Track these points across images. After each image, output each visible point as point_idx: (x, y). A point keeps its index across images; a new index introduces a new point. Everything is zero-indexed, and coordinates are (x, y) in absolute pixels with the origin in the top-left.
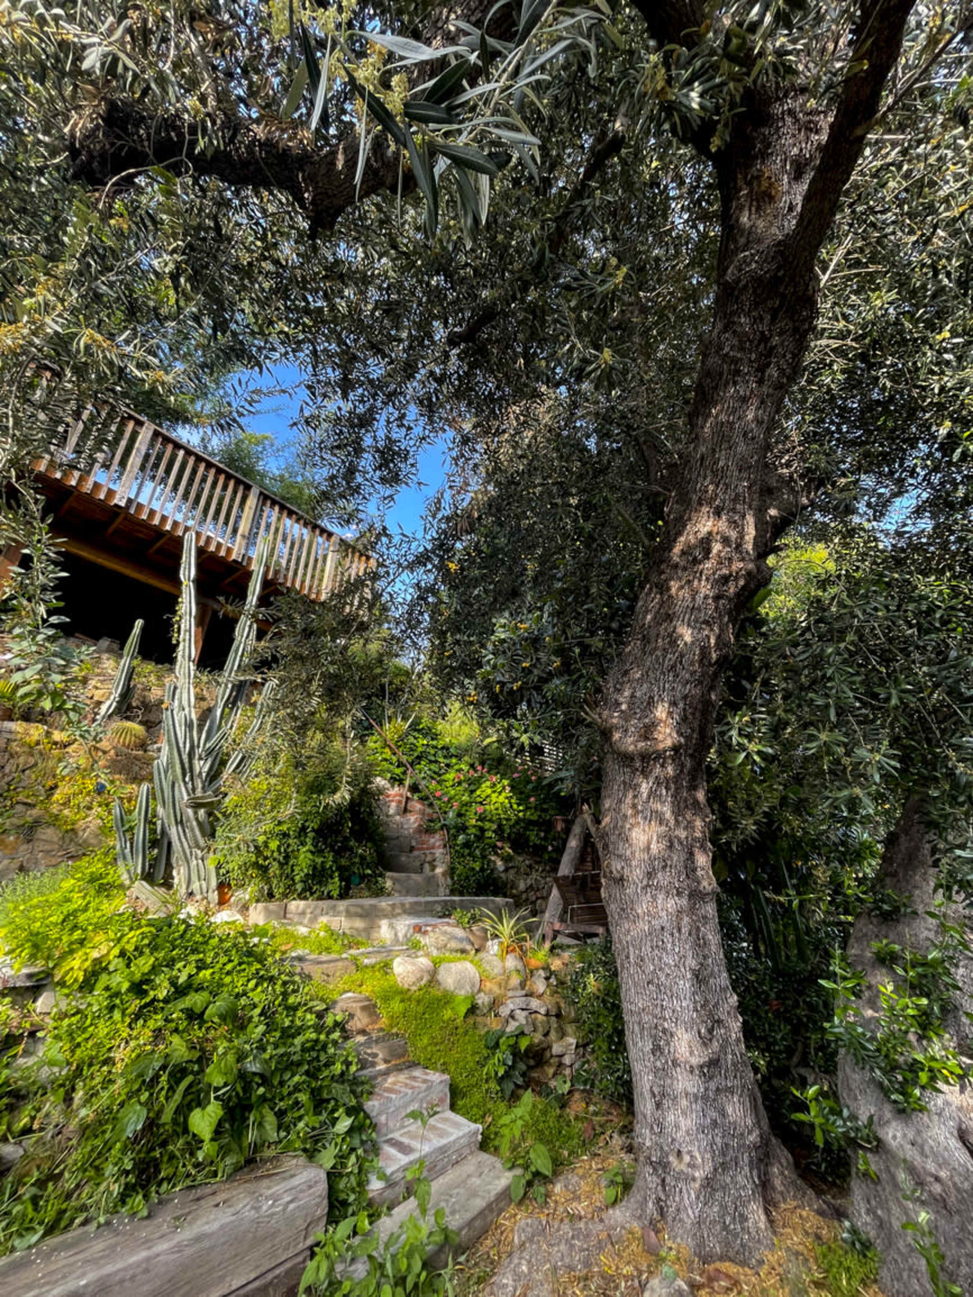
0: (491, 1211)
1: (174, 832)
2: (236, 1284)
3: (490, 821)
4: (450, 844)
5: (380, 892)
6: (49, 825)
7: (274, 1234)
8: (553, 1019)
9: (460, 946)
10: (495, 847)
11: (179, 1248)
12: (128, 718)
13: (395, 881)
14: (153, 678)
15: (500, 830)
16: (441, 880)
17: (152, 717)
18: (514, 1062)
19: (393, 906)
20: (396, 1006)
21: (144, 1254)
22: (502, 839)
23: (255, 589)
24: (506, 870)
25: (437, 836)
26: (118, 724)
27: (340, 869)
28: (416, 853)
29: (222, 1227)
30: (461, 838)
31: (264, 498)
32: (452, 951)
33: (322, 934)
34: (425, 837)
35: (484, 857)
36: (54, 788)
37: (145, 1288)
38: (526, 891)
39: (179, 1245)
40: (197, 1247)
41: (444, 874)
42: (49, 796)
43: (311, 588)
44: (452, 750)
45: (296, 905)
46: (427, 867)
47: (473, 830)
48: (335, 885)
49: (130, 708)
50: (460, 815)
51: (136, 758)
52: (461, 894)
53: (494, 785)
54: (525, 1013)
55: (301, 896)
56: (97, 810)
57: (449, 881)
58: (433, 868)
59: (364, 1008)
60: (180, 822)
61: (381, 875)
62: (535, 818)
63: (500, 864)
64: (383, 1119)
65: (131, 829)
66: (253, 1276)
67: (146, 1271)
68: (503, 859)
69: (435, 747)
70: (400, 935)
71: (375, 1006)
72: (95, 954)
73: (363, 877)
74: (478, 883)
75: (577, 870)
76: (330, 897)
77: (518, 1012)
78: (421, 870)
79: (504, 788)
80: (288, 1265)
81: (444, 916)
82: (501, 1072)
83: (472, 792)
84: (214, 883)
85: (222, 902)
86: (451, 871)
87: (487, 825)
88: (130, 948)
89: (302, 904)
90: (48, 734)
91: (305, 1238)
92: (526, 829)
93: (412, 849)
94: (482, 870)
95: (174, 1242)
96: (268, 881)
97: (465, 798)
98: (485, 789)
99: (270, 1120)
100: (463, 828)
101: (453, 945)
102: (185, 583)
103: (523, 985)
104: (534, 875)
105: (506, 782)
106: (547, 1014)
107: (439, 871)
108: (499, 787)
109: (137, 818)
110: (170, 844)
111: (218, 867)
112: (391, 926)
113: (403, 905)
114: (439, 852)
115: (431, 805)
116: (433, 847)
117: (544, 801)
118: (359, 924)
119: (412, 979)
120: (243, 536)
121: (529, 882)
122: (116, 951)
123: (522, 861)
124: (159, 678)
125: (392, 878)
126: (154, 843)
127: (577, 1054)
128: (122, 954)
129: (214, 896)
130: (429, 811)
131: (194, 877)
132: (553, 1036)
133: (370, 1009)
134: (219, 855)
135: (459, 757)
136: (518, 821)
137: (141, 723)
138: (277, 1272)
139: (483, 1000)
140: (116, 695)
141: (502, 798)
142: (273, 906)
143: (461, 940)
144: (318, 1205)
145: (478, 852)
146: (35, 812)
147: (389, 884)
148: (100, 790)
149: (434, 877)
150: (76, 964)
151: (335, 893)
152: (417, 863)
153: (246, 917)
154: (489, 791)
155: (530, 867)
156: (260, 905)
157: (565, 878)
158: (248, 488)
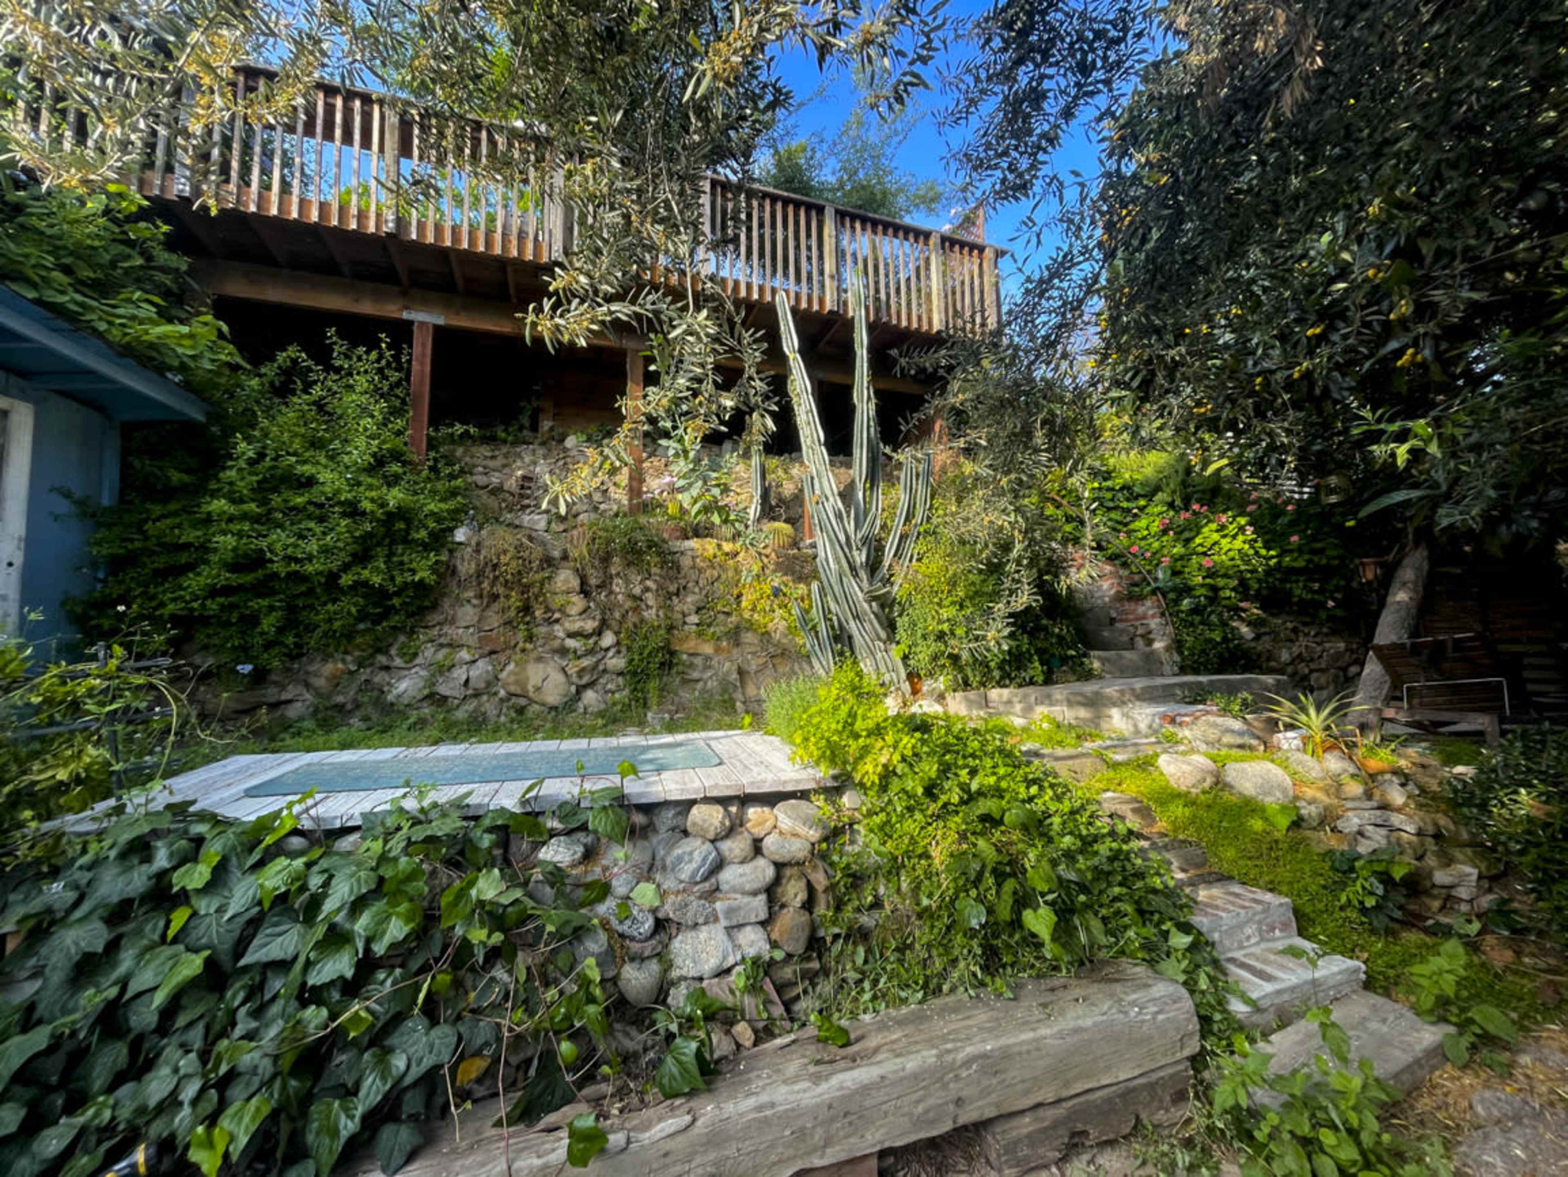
0: (1421, 1067)
1: (853, 627)
2: (1122, 1077)
3: (1226, 576)
4: (1170, 611)
5: (1088, 675)
6: (748, 630)
7: (1149, 1039)
8: (1430, 840)
9: (1239, 741)
10: (1237, 610)
11: (1061, 1036)
12: (774, 519)
13: (1103, 660)
14: (780, 472)
15: (1243, 588)
16: (1165, 657)
17: (792, 513)
18: (1386, 891)
19: (1122, 692)
20: (1179, 811)
21: (1030, 1035)
22: (1246, 598)
23: (861, 339)
24: (1258, 638)
25: (1149, 603)
26: (768, 526)
27: (1039, 651)
28: (1119, 625)
29: (1095, 1024)
30: (1186, 603)
31: (841, 215)
32: (1231, 746)
33: (1045, 725)
34: (1127, 606)
35: (1224, 624)
36: (740, 596)
37: (1041, 1063)
38: (1292, 663)
39: (1060, 1032)
40: (1076, 1038)
41: (1167, 649)
42: (739, 604)
43: (920, 318)
44: (1137, 489)
45: (995, 694)
46: (1140, 642)
47: (1203, 591)
48: (1036, 668)
49: (772, 508)
50: (1175, 573)
51: (795, 557)
52: (1196, 672)
53: (1222, 527)
54: (1383, 832)
55: (1000, 684)
56: (779, 612)
57: (1177, 658)
58: (1150, 642)
59: (1134, 811)
60: (857, 617)
61: (1085, 655)
62: (1301, 563)
63: (1244, 629)
64: (1216, 936)
65: (814, 627)
66: (1137, 1072)
67: (1038, 1049)
68: (1249, 624)
69: (1109, 489)
70: (1143, 726)
71: (1148, 808)
72: (883, 760)
73: (1064, 660)
74: (1220, 656)
75: (1414, 633)
76: (1032, 683)
77: (1370, 828)
78: (1131, 645)
79: (1242, 529)
80: (1170, 1071)
81: (1195, 702)
82: (1370, 902)
83: (1188, 541)
84: (903, 675)
85: (915, 692)
86: (1178, 645)
87: (1221, 582)
88: (908, 753)
89: (1005, 692)
90: (719, 546)
91: (1182, 1048)
92: (1283, 581)
93: (1113, 621)
94: (1225, 639)
95: (1055, 1029)
96: (961, 669)
97: (1178, 550)
98: (1209, 534)
99: (1096, 925)
100: (1187, 590)
101: (1227, 739)
102: (791, 356)
103: (1368, 795)
104: (1303, 641)
105: (1242, 521)
106: (1420, 833)
107: (1158, 645)
108: (1232, 529)
109: (816, 614)
110: (850, 637)
111: (905, 658)
112: (1126, 716)
113: (1133, 690)
114: (1154, 623)
115: (1125, 565)
116: (1144, 617)
117: (1314, 538)
118: (1083, 713)
119: (1190, 781)
120: (832, 277)
121: (1296, 650)
122: (896, 757)
123: (1283, 623)
124: (786, 472)
125: (1100, 659)
126: (837, 639)
127: (1479, 887)
128: (904, 759)
129: (906, 687)
130: (1124, 572)
131: (883, 670)
132: (1431, 861)
133: (1144, 812)
134: (903, 646)
135: (1150, 496)
136: (1269, 572)
137: (786, 521)
138: (1162, 1074)
139: (1309, 811)
140: (757, 498)
141: (1238, 543)
142: (972, 695)
143: (1241, 734)
144: (1188, 1020)
145: (1214, 618)
146: (733, 619)
147: (1096, 665)
148: (776, 592)
149: (1153, 652)
150: (869, 768)
151: (1040, 679)
152: (1125, 638)
153: (945, 706)
154: (1216, 536)
155: (1295, 630)
156: (959, 695)
157: (1394, 646)
158: (820, 210)
